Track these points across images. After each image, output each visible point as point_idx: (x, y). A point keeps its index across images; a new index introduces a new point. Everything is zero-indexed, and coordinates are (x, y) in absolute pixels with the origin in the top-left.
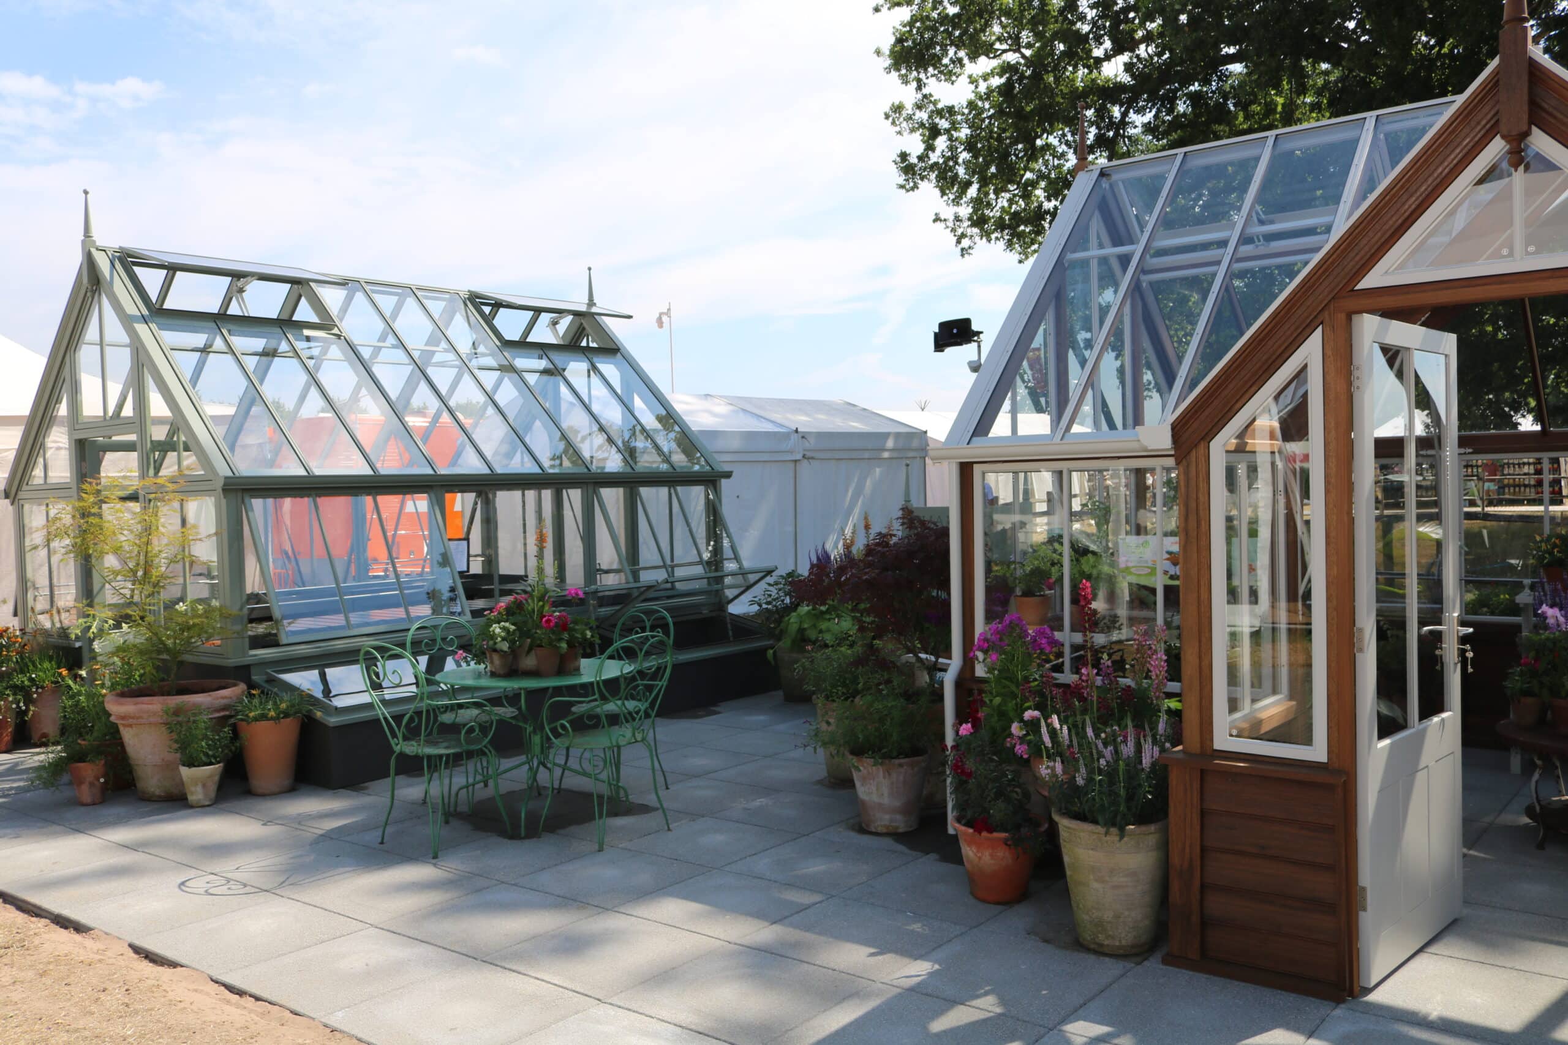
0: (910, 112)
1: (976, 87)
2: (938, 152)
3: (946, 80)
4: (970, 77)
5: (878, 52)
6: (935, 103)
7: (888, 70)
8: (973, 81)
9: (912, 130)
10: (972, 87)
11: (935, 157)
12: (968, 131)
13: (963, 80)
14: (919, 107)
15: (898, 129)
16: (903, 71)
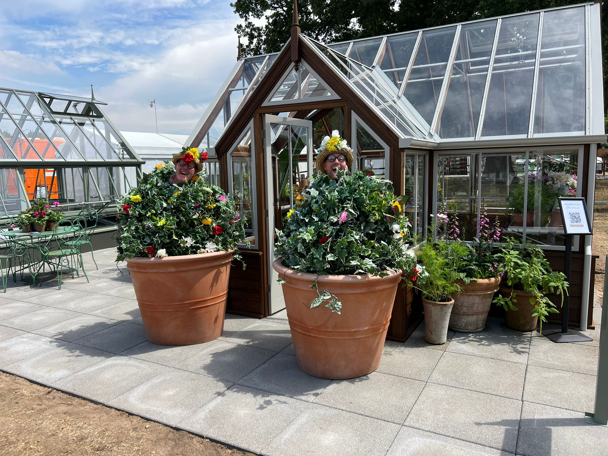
0: (244, 28)
1: (268, 20)
2: (254, 44)
3: (257, 17)
4: (266, 16)
5: (231, 5)
6: (253, 25)
7: (235, 12)
8: (267, 18)
9: (245, 36)
10: (267, 20)
11: (252, 46)
12: (265, 37)
13: (263, 18)
14: (247, 27)
15: (239, 35)
16: (241, 13)
